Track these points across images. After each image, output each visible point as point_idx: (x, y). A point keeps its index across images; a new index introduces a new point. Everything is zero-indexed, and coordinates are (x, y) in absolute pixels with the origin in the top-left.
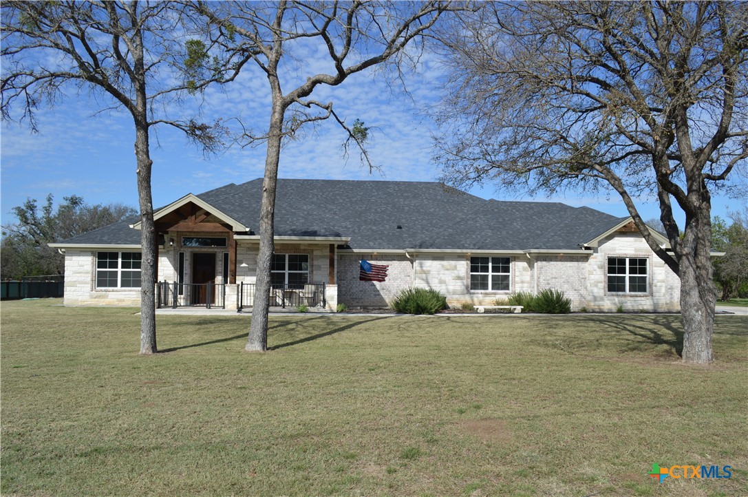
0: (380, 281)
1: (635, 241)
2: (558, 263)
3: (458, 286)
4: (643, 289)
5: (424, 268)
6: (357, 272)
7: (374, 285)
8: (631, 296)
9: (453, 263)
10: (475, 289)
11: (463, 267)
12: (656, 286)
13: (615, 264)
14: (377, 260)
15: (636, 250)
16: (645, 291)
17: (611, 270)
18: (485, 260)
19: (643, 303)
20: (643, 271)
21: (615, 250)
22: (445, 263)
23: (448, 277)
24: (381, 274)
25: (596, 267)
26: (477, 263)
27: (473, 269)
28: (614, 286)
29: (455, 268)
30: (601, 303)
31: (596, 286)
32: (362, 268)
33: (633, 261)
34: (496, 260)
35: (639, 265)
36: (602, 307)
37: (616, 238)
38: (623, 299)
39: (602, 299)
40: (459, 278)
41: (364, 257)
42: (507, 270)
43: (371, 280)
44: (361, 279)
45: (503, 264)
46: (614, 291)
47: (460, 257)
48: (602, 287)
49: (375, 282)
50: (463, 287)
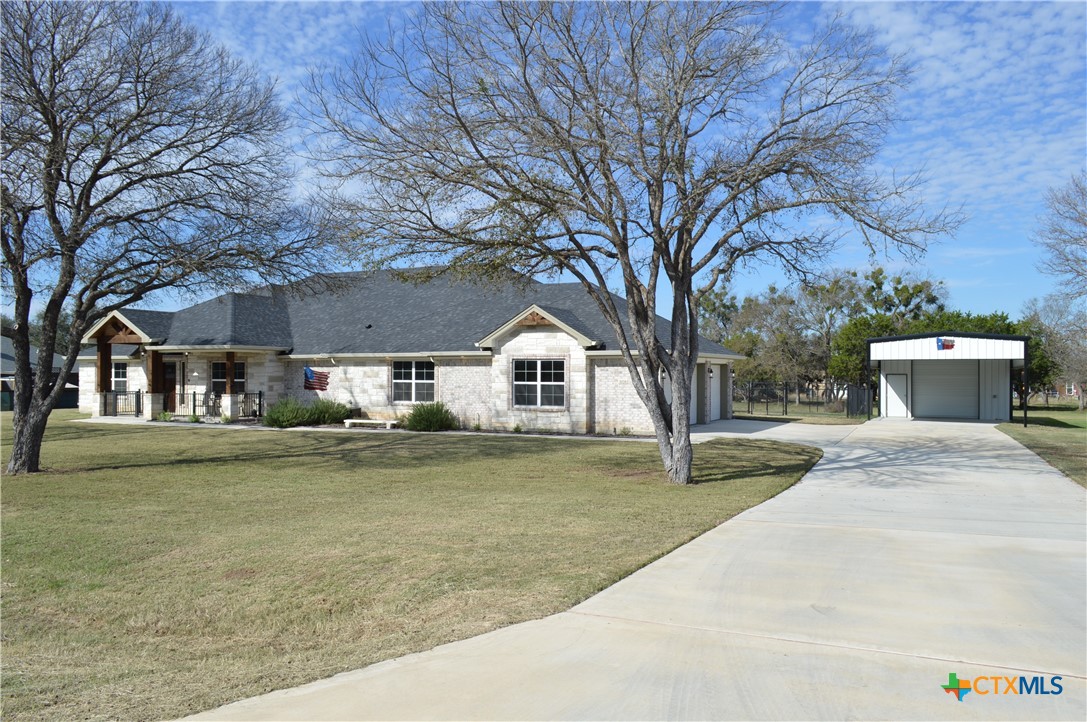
0: (322, 390)
1: (547, 337)
2: (463, 368)
3: (381, 396)
4: (559, 401)
5: (348, 376)
6: (301, 381)
7: (317, 394)
8: (543, 411)
9: (376, 368)
10: (400, 399)
11: (384, 373)
12: (575, 398)
13: (523, 369)
14: (319, 366)
15: (548, 349)
16: (562, 404)
17: (518, 377)
18: (407, 365)
19: (557, 420)
20: (560, 377)
21: (522, 350)
22: (366, 369)
23: (368, 384)
24: (322, 382)
25: (498, 372)
26: (400, 368)
27: (397, 376)
28: (522, 397)
29: (377, 375)
30: (503, 419)
31: (499, 397)
32: (306, 375)
33: (546, 365)
34: (420, 365)
35: (554, 369)
36: (506, 425)
37: (523, 334)
38: (533, 415)
39: (506, 415)
40: (381, 387)
41: (308, 363)
42: (431, 376)
43: (314, 389)
44: (306, 388)
45: (426, 369)
46: (524, 404)
47: (381, 362)
48: (506, 399)
49: (317, 391)
50: (385, 397)
